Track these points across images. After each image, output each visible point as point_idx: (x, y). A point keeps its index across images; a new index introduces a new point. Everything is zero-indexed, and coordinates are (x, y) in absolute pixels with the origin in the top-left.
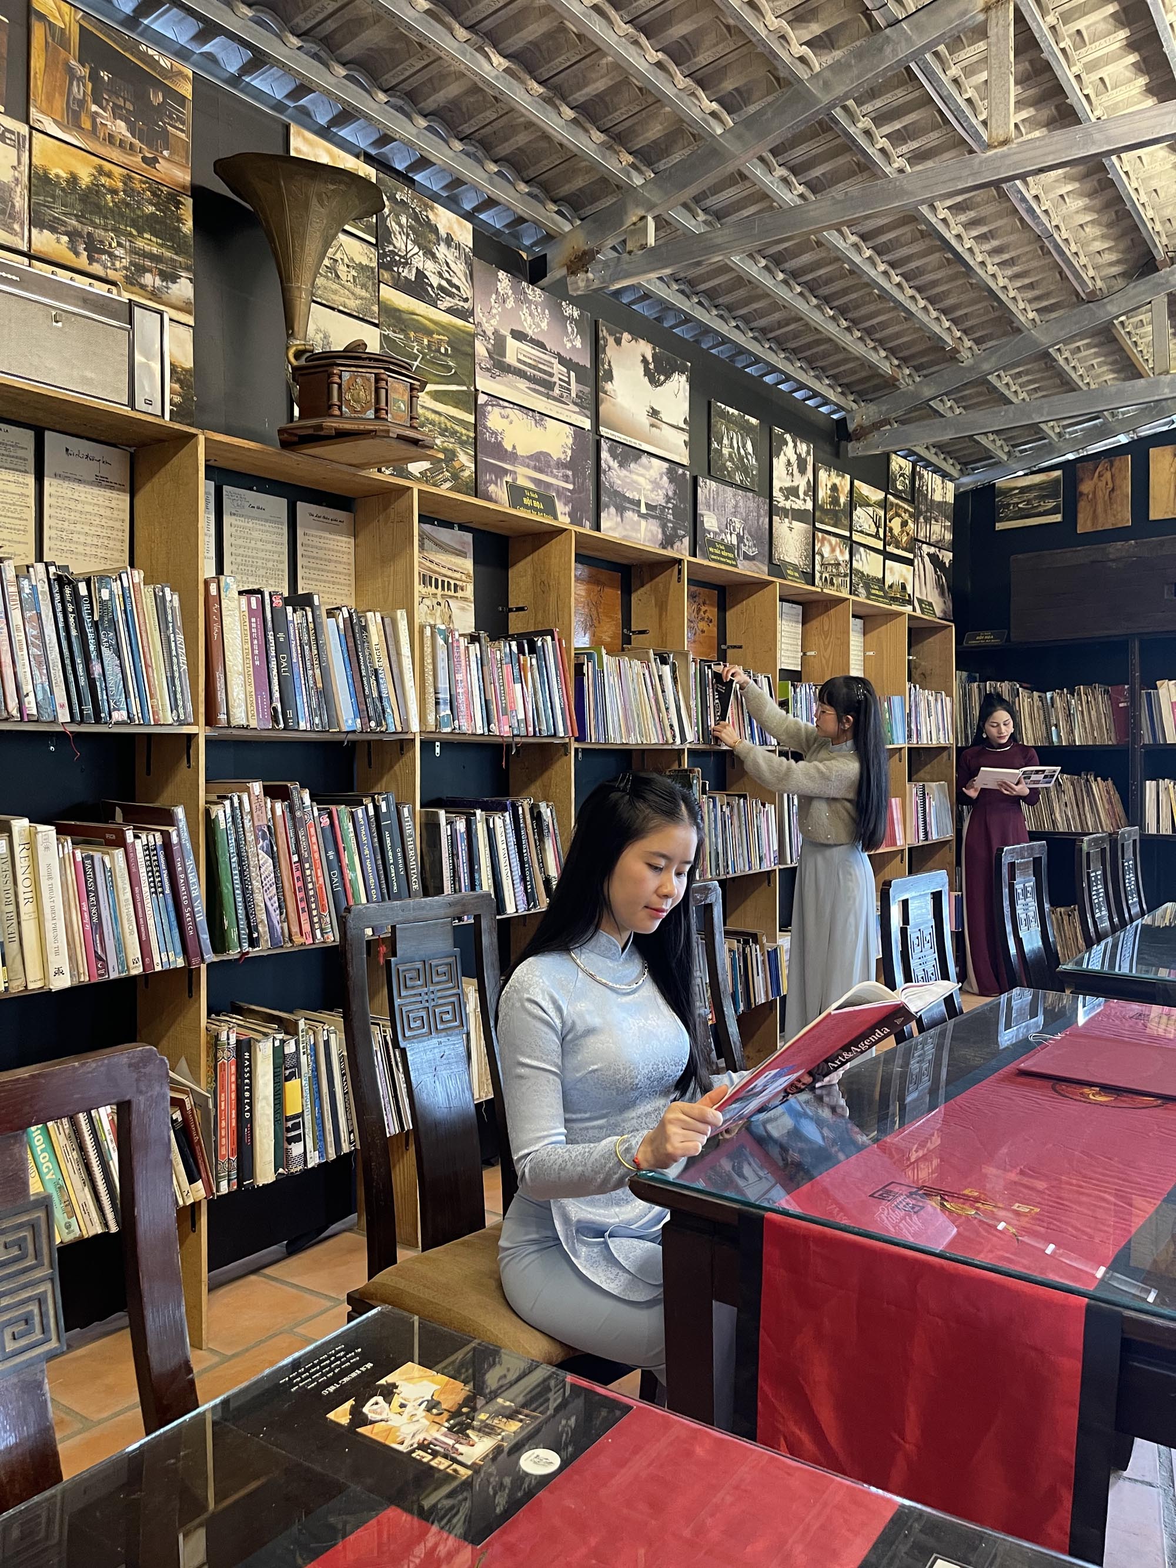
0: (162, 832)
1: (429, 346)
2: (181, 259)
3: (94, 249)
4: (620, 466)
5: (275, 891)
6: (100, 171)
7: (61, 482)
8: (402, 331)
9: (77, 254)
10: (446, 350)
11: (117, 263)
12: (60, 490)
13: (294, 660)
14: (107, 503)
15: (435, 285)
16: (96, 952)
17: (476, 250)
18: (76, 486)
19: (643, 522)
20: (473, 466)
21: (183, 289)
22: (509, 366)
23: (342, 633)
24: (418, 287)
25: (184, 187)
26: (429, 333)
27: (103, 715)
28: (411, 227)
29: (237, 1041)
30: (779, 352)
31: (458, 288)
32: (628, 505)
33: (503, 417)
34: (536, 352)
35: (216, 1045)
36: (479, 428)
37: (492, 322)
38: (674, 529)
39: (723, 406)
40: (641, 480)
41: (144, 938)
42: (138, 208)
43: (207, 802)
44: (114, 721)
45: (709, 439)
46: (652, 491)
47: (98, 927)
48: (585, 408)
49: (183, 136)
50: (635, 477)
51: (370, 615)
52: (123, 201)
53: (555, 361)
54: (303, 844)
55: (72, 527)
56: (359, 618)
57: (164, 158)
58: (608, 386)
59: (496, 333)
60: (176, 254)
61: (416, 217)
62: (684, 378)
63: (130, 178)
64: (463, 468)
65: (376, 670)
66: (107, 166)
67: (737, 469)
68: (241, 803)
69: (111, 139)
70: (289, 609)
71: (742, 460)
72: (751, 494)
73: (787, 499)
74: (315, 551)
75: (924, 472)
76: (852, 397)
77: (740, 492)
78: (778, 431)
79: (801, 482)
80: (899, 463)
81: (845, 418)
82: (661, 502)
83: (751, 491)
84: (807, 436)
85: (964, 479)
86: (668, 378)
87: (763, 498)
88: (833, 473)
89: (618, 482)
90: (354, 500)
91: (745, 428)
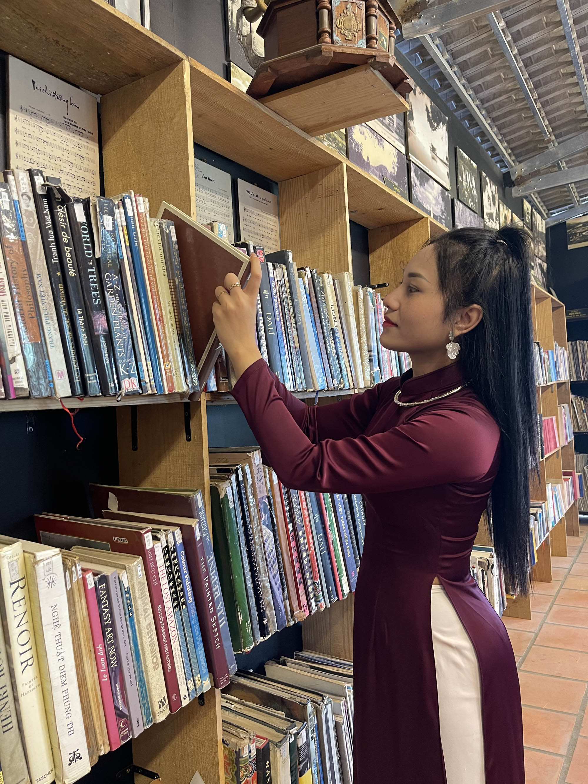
0: (182, 527)
4: (421, 184)
5: (277, 568)
7: (28, 118)
12: (28, 127)
13: (278, 319)
14: (76, 150)
16: (117, 708)
18: (44, 125)
23: (308, 293)
27: (111, 385)
29: (258, 750)
30: (488, 118)
33: (361, 133)
35: (237, 763)
36: (349, 138)
39: (462, 152)
40: (430, 196)
41: (170, 670)
43: (211, 478)
44: (124, 392)
45: (457, 174)
46: (435, 205)
47: (116, 671)
48: (401, 137)
50: (427, 193)
51: (326, 275)
54: (296, 511)
56: (318, 278)
58: (411, 124)
62: (445, 128)
65: (333, 330)
67: (470, 196)
68: (245, 476)
70: (270, 265)
71: (471, 191)
72: (476, 215)
73: (489, 221)
74: (253, 226)
75: (535, 213)
76: (513, 158)
77: (472, 213)
78: (484, 174)
79: (494, 211)
80: (527, 206)
81: (509, 172)
82: (440, 214)
83: (476, 213)
84: (495, 180)
85: (548, 220)
86: (438, 125)
87: (481, 218)
88: (505, 207)
89: (420, 196)
90: (277, 184)
91: (471, 168)
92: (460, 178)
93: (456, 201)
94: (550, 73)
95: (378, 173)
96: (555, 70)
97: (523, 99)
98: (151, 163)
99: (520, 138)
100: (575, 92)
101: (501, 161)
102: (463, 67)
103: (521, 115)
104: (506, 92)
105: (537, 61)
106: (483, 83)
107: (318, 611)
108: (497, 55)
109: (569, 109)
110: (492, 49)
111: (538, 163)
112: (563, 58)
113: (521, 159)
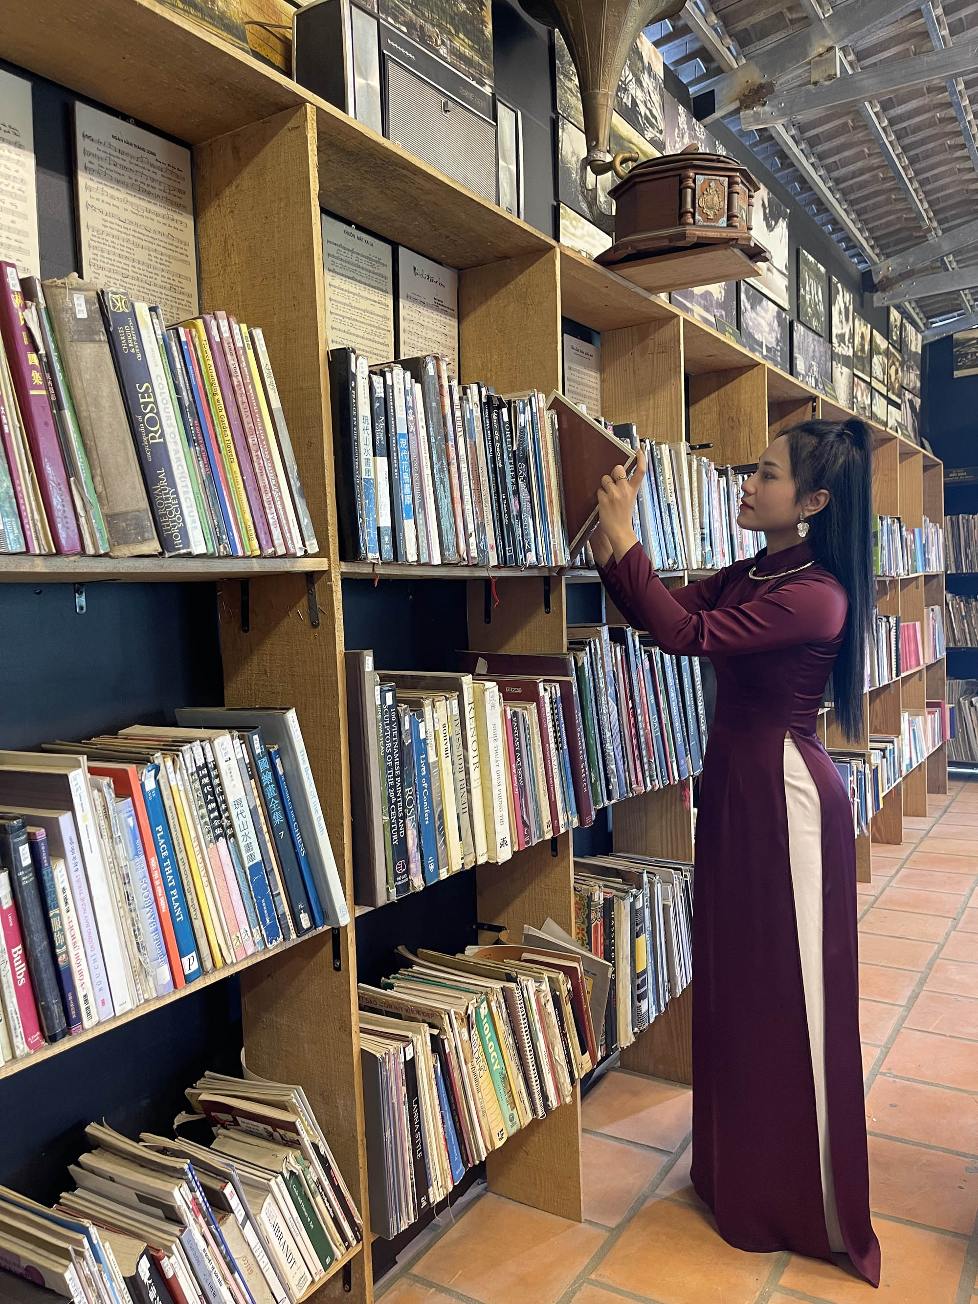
0: (560, 683)
2: (484, 65)
4: (752, 308)
5: (619, 740)
12: (411, 313)
14: (442, 329)
15: (643, 115)
16: (523, 817)
17: (665, 83)
18: (421, 309)
24: (633, 115)
27: (520, 558)
29: (605, 899)
30: (844, 202)
31: (656, 120)
32: (756, 346)
35: (589, 906)
39: (806, 253)
41: (553, 799)
42: (454, 4)
44: (528, 564)
45: (799, 285)
46: (769, 334)
47: (522, 789)
50: (759, 319)
51: (663, 446)
54: (636, 689)
60: (482, 59)
62: (785, 225)
67: (814, 315)
71: (815, 306)
72: (822, 340)
73: (839, 346)
74: (576, 385)
75: (907, 324)
76: (877, 251)
77: (816, 337)
78: (835, 279)
79: (846, 330)
80: (895, 315)
81: (870, 271)
82: (774, 345)
83: (821, 336)
84: (849, 286)
85: (927, 332)
86: (776, 223)
87: (828, 344)
88: (862, 322)
89: (751, 324)
90: (599, 333)
91: (817, 275)
92: (802, 291)
93: (795, 324)
94: (932, 145)
95: (702, 302)
96: (940, 142)
97: (893, 179)
98: (515, 344)
99: (888, 224)
100: (967, 166)
101: (859, 255)
102: (813, 142)
103: (890, 197)
104: (871, 169)
105: (914, 132)
106: (840, 160)
107: (652, 790)
108: (860, 127)
109: (959, 188)
110: (853, 121)
111: (911, 259)
112: (950, 128)
113: (889, 250)
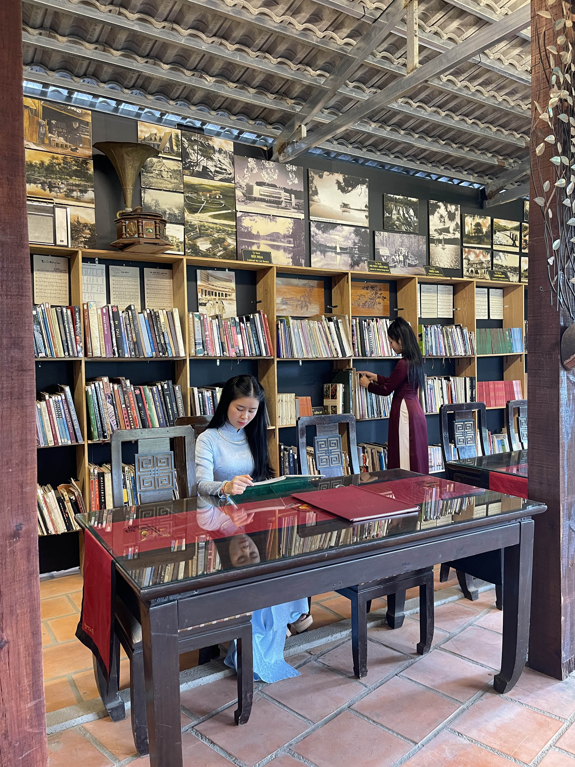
1: (210, 197)
2: (89, 184)
3: (51, 187)
4: (323, 232)
5: (114, 418)
6: (53, 158)
7: (41, 272)
8: (195, 193)
9: (45, 190)
10: (219, 197)
11: (62, 191)
12: (40, 275)
14: (59, 278)
15: (213, 171)
17: (235, 152)
18: (46, 273)
19: (338, 257)
20: (235, 243)
21: (90, 194)
22: (255, 198)
23: (147, 319)
24: (204, 173)
25: (89, 157)
26: (210, 191)
28: (200, 150)
29: (98, 473)
31: (226, 170)
32: (328, 250)
33: (251, 220)
34: (271, 190)
36: (238, 227)
37: (245, 181)
38: (359, 257)
39: (392, 196)
40: (337, 237)
42: (70, 168)
45: (383, 212)
46: (344, 241)
48: (300, 210)
49: (88, 137)
52: (64, 167)
53: (282, 192)
55: (45, 288)
56: (155, 312)
57: (80, 147)
58: (315, 198)
59: (247, 185)
60: (87, 182)
61: (202, 145)
62: (365, 186)
63: (66, 158)
64: (229, 245)
65: (163, 333)
66: (56, 155)
67: (403, 224)
68: (99, 385)
69: (57, 145)
71: (406, 219)
72: (414, 235)
73: (440, 235)
74: (153, 286)
77: (405, 235)
78: (433, 202)
79: (451, 225)
81: (484, 188)
82: (351, 246)
84: (455, 201)
86: (354, 188)
87: (422, 236)
88: (476, 217)
89: (322, 240)
91: (408, 204)
92: (387, 215)
93: (378, 232)
111: (503, 180)
